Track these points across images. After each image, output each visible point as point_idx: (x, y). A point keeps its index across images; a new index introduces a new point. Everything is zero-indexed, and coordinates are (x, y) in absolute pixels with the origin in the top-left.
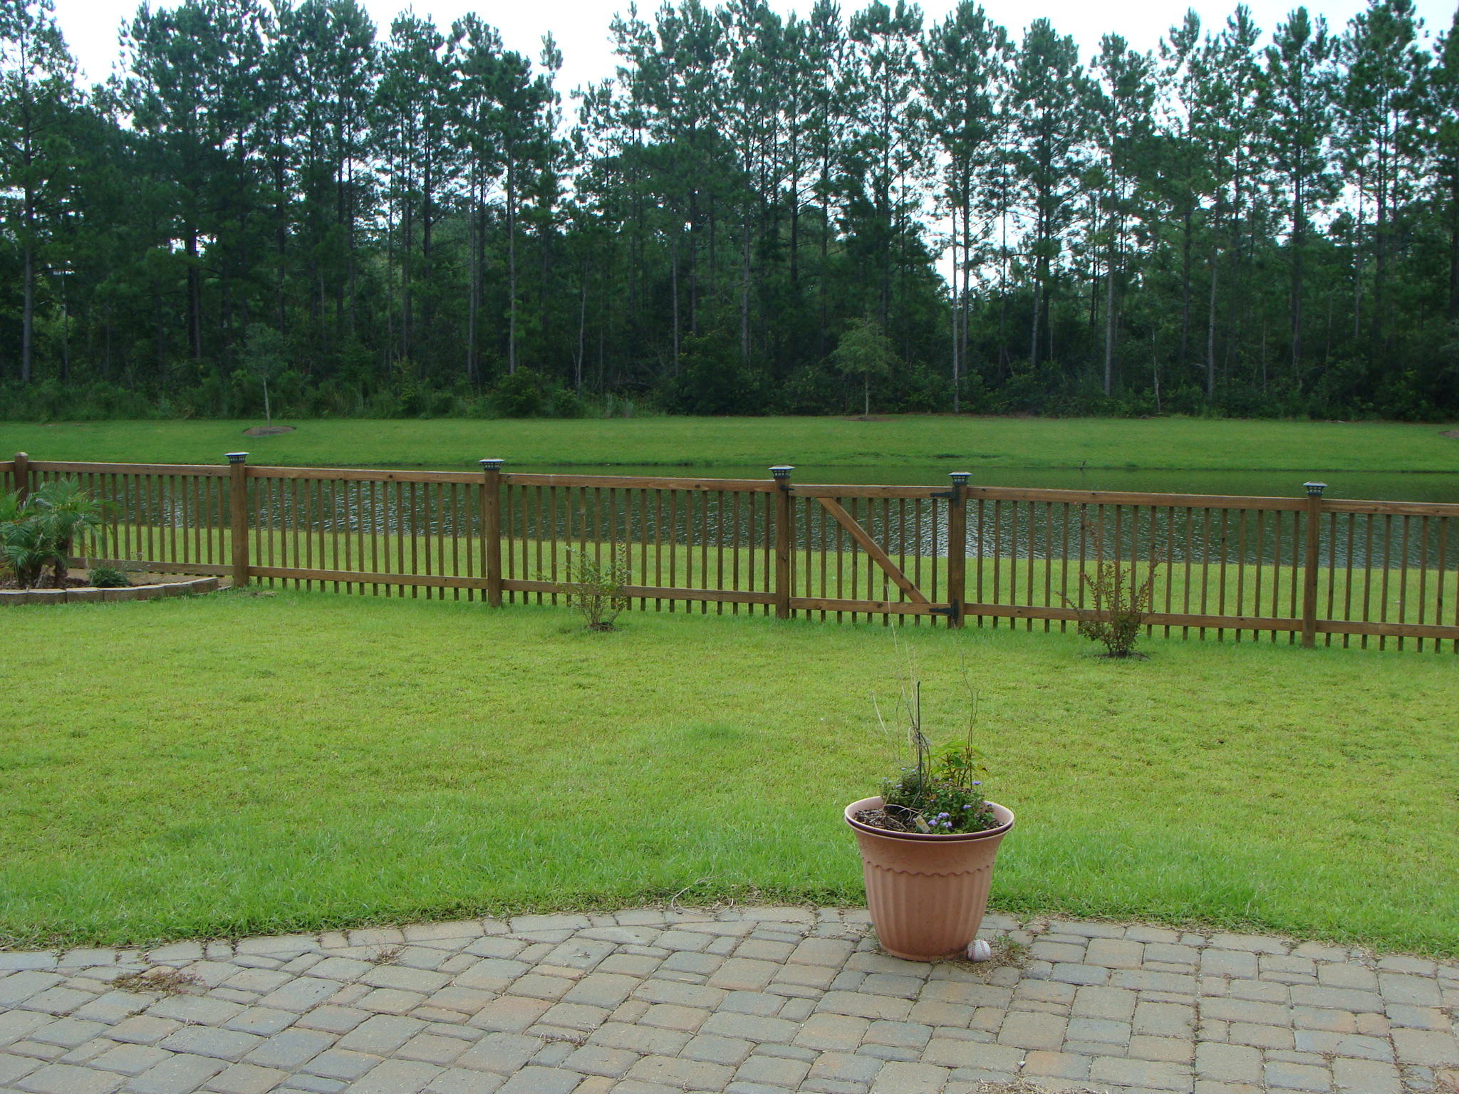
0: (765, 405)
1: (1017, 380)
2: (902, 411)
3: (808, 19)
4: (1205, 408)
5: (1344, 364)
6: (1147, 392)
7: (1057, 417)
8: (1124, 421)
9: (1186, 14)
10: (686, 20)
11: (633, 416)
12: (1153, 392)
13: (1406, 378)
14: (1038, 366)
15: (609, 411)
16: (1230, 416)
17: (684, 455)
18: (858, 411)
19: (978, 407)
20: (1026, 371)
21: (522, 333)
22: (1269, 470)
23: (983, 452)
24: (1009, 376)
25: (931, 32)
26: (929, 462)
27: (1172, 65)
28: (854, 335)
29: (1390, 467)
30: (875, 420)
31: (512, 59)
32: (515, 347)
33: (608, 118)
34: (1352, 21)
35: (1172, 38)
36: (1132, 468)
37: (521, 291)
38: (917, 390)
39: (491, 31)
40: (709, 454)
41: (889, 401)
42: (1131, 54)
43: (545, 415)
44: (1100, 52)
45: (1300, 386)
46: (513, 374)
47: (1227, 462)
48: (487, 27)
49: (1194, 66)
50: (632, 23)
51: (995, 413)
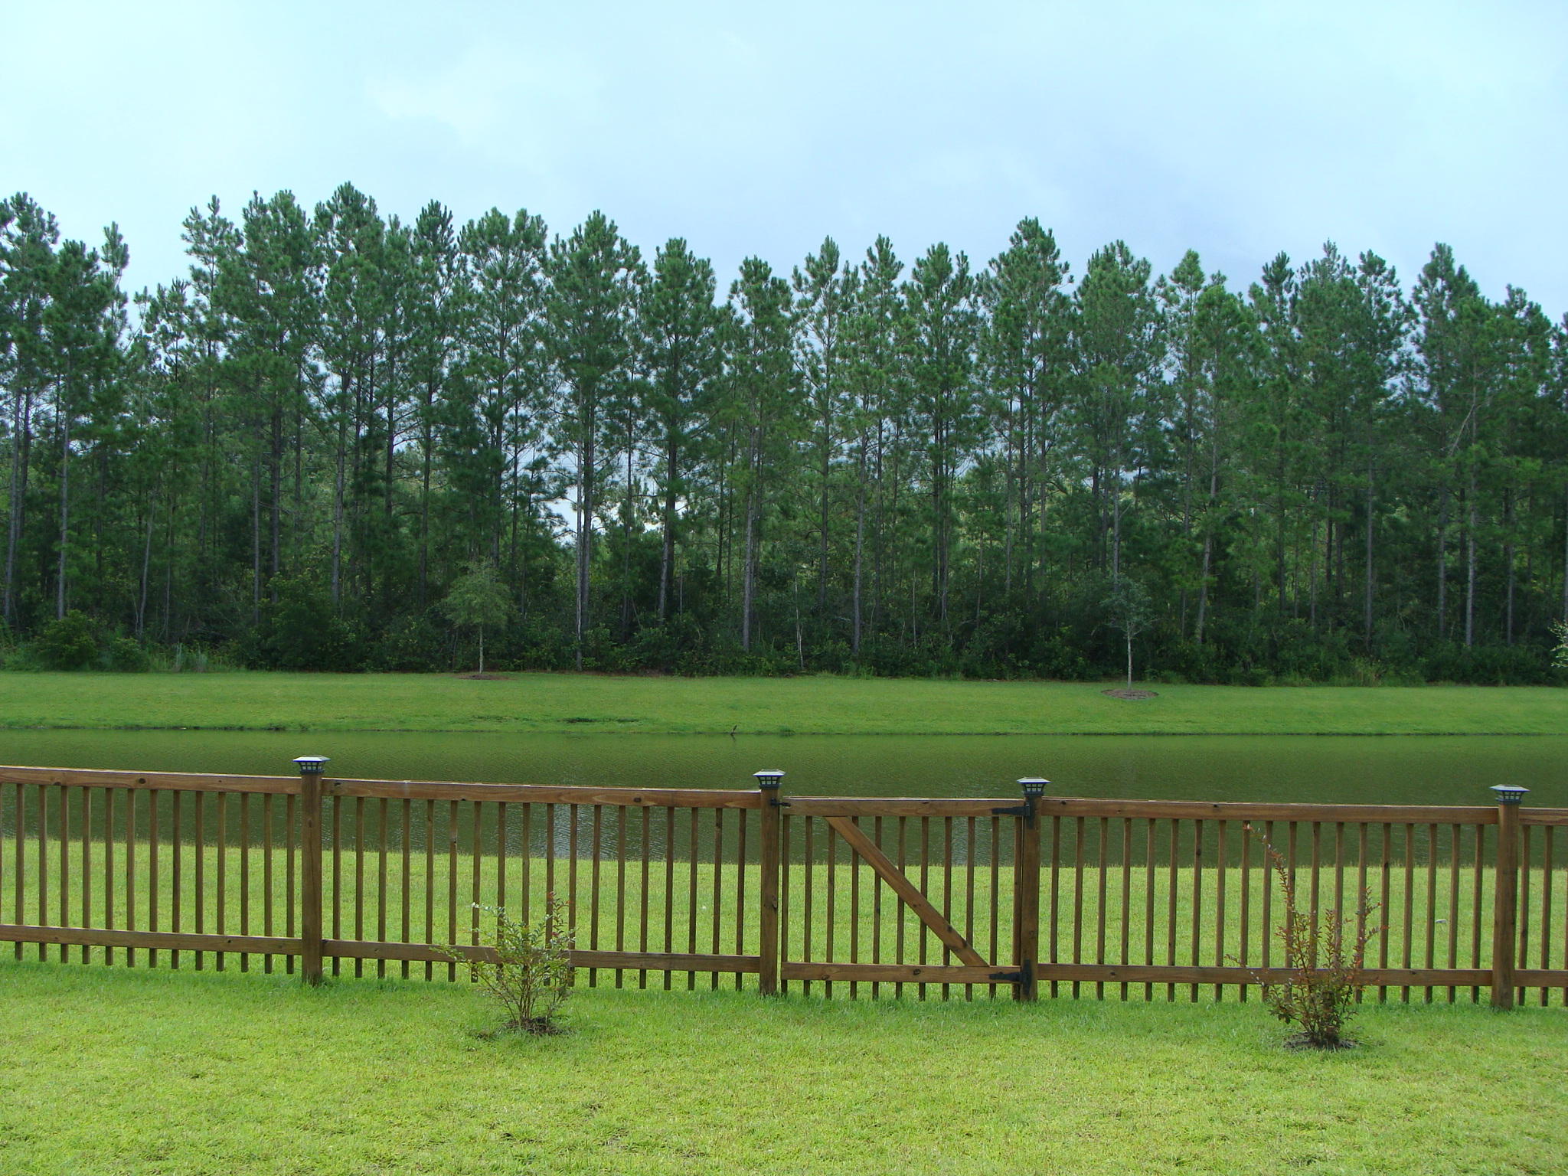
0: (362, 659)
1: (647, 634)
2: (518, 668)
3: (414, 226)
4: (853, 665)
5: (999, 619)
6: (789, 648)
7: (692, 676)
8: (768, 680)
9: (823, 242)
10: (277, 219)
11: (206, 671)
12: (796, 648)
13: (1060, 634)
14: (668, 617)
15: (177, 665)
16: (879, 675)
17: (276, 717)
18: (468, 667)
19: (603, 665)
20: (655, 624)
21: (75, 571)
22: (935, 734)
23: (620, 716)
24: (638, 630)
25: (553, 247)
26: (561, 727)
27: (809, 296)
28: (469, 581)
29: (1060, 730)
30: (491, 678)
31: (74, 250)
32: (66, 587)
33: (181, 326)
34: (993, 261)
35: (808, 268)
36: (786, 733)
37: (74, 520)
38: (536, 645)
39: (45, 217)
40: (305, 717)
41: (503, 657)
42: (774, 280)
43: (99, 668)
44: (740, 277)
45: (951, 641)
46: (62, 619)
47: (888, 725)
48: (40, 211)
49: (831, 298)
50: (213, 219)
51: (623, 672)
